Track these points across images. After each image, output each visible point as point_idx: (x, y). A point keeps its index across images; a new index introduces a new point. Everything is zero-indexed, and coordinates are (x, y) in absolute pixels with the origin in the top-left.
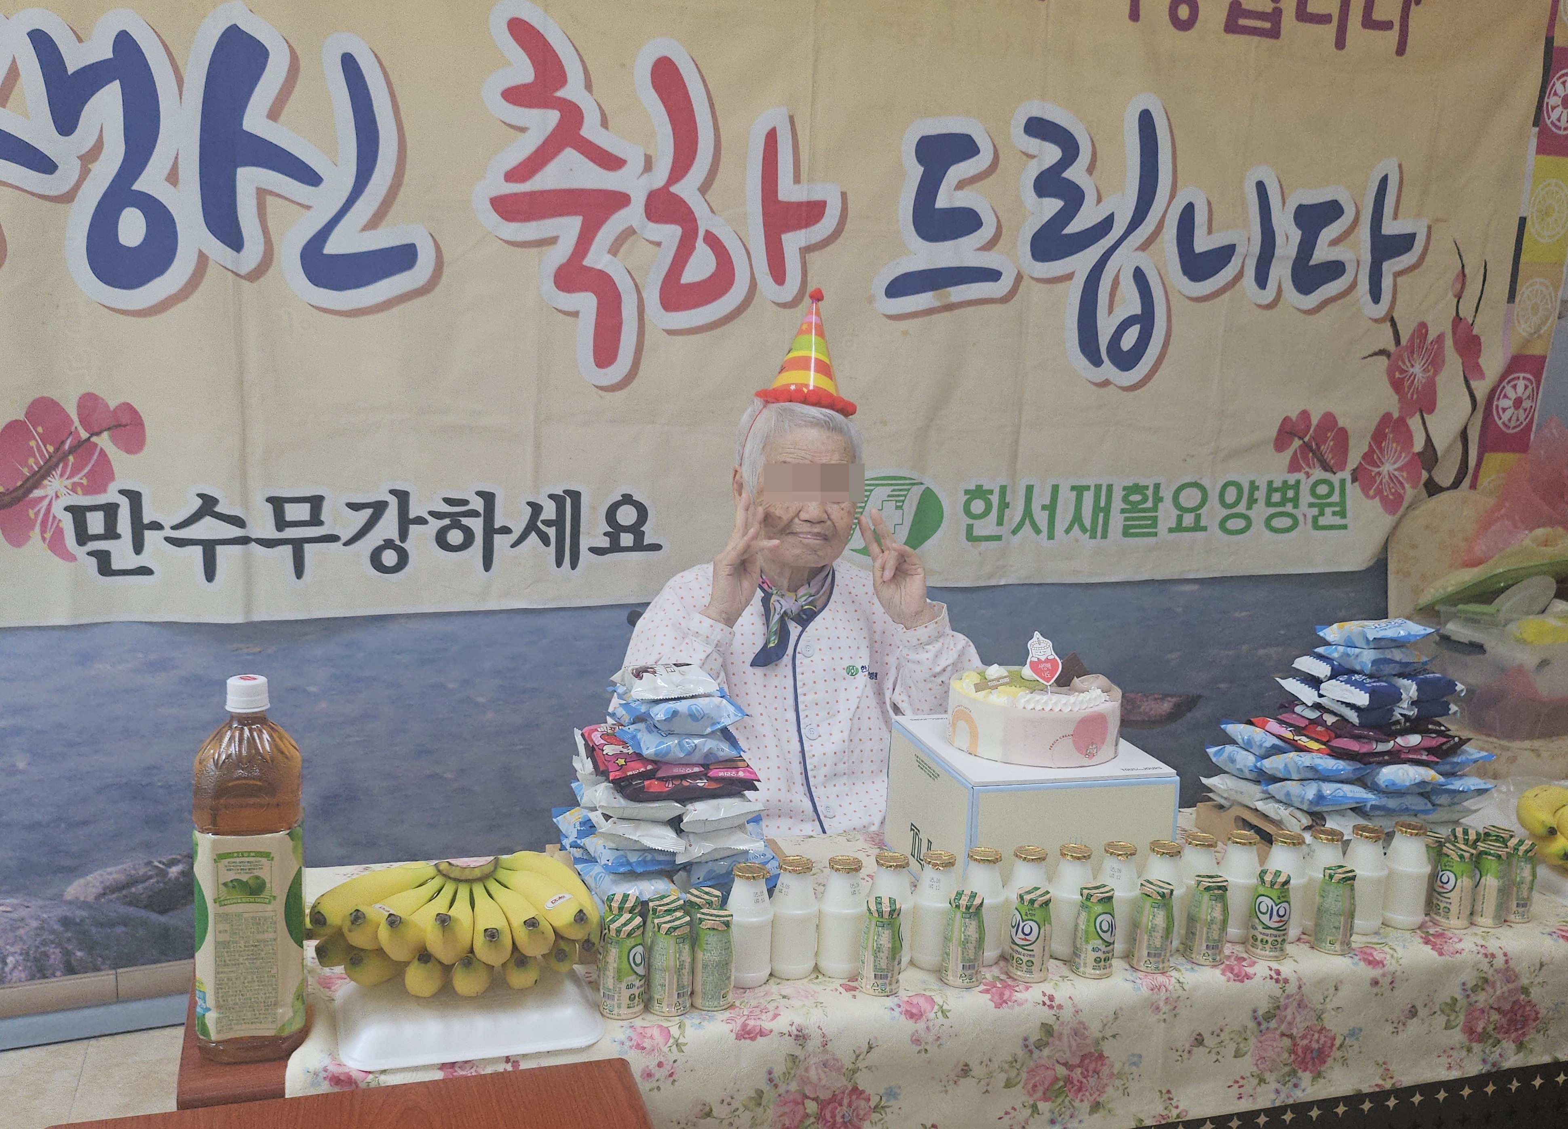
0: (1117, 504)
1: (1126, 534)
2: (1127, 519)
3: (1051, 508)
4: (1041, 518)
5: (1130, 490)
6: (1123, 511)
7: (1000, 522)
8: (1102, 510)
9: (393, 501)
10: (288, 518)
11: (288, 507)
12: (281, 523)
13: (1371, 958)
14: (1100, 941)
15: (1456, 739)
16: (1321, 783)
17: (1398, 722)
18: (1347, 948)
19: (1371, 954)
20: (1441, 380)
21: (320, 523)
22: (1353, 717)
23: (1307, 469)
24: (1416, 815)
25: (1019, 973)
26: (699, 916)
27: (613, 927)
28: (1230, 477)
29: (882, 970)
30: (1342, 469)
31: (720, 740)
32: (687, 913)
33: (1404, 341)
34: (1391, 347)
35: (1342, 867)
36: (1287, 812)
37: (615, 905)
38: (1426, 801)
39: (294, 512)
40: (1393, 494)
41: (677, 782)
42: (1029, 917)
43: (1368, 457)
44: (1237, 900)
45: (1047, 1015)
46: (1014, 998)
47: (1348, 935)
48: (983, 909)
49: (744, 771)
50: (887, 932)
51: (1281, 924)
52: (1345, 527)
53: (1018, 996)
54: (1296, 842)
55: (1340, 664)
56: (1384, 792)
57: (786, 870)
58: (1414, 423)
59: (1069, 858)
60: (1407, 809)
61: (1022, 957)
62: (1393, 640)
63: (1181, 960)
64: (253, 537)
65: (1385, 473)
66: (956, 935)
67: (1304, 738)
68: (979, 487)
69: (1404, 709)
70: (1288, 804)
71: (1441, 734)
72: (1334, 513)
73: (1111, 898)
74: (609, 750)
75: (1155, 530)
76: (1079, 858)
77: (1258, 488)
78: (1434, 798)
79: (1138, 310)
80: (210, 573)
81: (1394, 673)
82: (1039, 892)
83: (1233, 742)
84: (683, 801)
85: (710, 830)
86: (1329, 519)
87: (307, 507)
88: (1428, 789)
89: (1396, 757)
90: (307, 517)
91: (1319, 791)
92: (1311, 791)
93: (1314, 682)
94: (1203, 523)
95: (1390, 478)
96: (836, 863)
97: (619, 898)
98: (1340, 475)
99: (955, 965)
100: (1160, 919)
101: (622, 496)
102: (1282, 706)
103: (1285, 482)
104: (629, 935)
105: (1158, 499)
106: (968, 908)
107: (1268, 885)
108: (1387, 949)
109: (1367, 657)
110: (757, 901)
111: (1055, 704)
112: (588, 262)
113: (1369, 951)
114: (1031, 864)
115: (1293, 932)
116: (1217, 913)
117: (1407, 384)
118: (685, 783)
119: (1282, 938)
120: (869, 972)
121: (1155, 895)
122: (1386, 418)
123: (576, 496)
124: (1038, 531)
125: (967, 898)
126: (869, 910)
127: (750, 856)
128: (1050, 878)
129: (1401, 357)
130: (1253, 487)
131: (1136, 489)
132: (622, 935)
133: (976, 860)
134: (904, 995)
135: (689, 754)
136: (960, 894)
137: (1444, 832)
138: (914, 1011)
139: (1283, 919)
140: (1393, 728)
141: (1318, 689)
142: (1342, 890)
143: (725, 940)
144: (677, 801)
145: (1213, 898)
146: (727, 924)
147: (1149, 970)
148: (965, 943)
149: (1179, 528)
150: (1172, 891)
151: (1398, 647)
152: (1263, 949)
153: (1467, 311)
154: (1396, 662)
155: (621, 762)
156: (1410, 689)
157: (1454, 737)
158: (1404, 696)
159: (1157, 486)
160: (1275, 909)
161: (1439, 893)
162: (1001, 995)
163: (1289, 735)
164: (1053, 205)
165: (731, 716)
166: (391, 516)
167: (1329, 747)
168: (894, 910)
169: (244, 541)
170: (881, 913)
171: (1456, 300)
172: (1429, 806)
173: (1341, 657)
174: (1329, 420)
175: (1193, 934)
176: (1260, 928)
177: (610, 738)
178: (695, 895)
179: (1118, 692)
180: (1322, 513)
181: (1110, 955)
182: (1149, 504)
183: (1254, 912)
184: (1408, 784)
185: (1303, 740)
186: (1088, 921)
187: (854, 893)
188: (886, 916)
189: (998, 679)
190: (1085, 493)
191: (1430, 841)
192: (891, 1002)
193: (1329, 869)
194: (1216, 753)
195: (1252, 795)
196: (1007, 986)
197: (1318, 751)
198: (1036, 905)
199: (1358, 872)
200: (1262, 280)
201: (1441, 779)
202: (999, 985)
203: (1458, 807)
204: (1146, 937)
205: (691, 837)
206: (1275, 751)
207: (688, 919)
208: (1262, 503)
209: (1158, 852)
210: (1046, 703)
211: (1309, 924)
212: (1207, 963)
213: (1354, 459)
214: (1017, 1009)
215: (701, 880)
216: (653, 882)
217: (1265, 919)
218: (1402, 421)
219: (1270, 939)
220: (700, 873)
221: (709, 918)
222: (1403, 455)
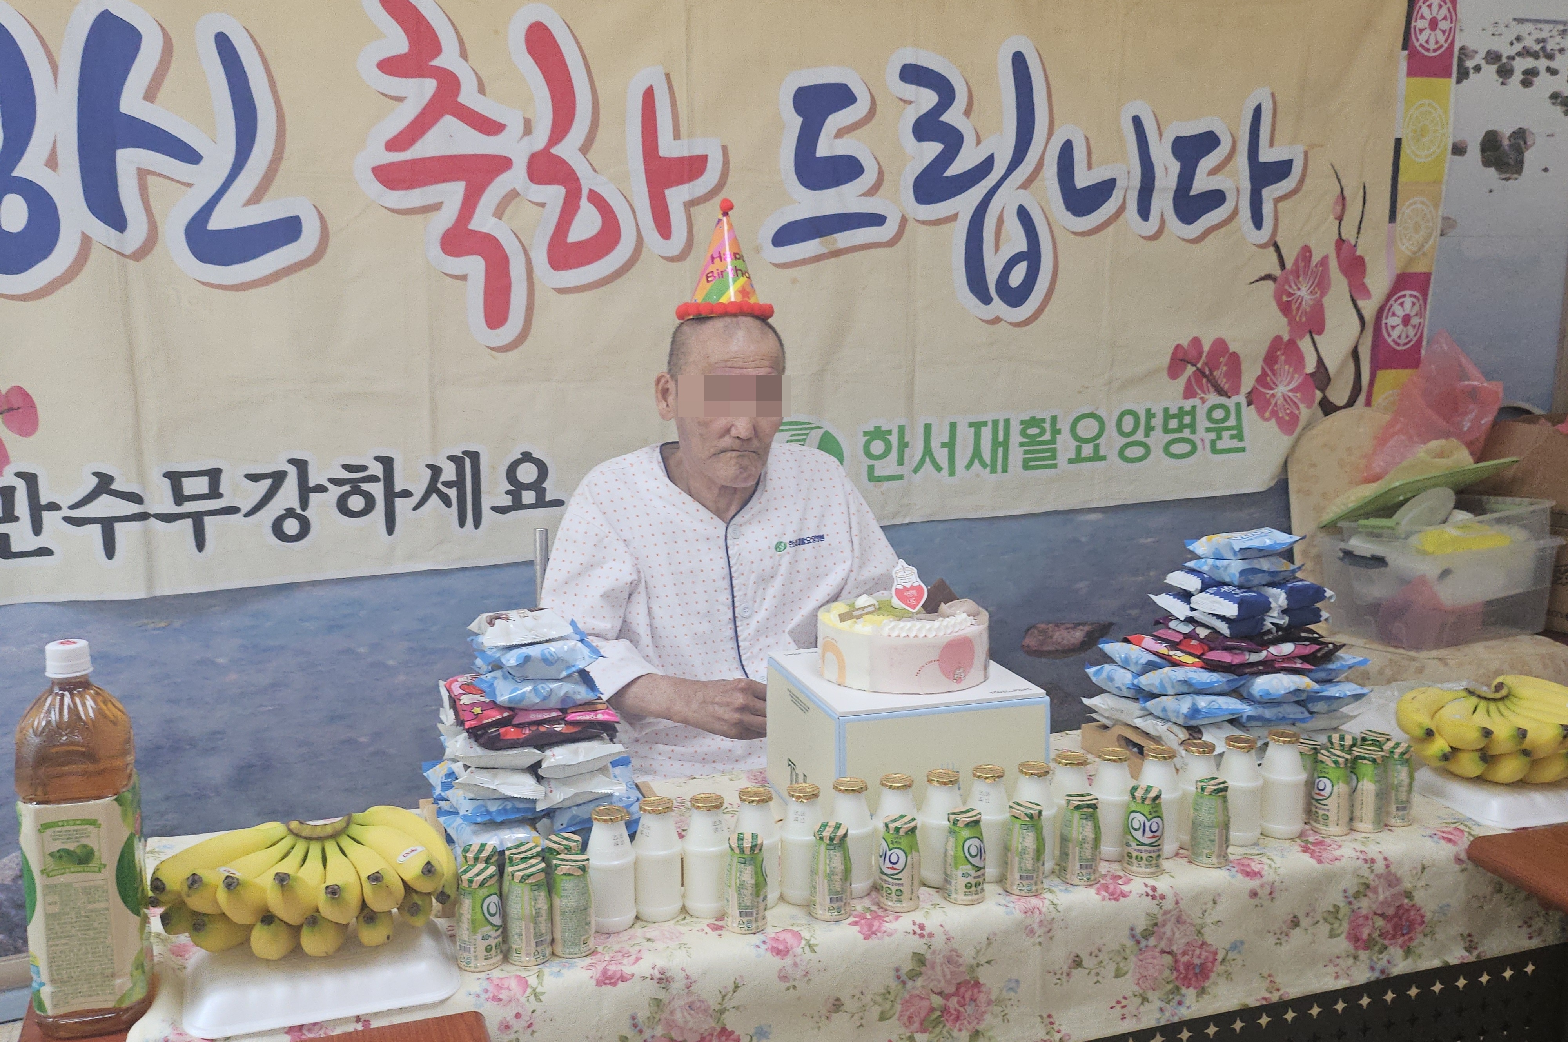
0: (1016, 438)
1: (1026, 467)
2: (1026, 452)
3: (950, 445)
4: (942, 456)
5: (1028, 423)
6: (1022, 444)
7: (901, 462)
8: (1001, 444)
9: (292, 471)
10: (187, 492)
11: (185, 481)
12: (179, 497)
13: (1248, 870)
14: (970, 866)
15: (1331, 646)
16: (1195, 696)
17: (1269, 632)
18: (1224, 860)
19: (1249, 865)
20: (1327, 301)
21: (220, 496)
22: (1223, 628)
23: (1203, 395)
24: (1294, 724)
25: (890, 903)
26: (555, 862)
27: (465, 877)
28: (1127, 407)
29: (747, 907)
30: (1237, 393)
31: (576, 683)
32: (543, 860)
33: (1289, 265)
34: (1277, 272)
35: (1213, 779)
36: (1165, 727)
37: (470, 855)
38: (1304, 710)
39: (191, 486)
40: (1288, 415)
41: (534, 728)
42: (895, 845)
43: (1262, 380)
44: (1110, 819)
45: (918, 945)
46: (884, 929)
47: (1224, 846)
48: (848, 839)
49: (603, 713)
50: (749, 868)
51: (1154, 840)
52: (1243, 450)
53: (887, 926)
54: (1168, 756)
55: (1210, 577)
56: (1260, 703)
57: (645, 810)
58: (1305, 345)
59: (935, 783)
60: (1284, 718)
61: (890, 886)
62: (1260, 550)
63: (1057, 881)
64: (152, 513)
65: (1279, 395)
66: (821, 867)
67: (1178, 653)
68: (878, 428)
69: (1275, 618)
70: (1165, 720)
71: (1314, 641)
72: (1232, 437)
73: (977, 822)
74: (466, 699)
75: (1054, 462)
76: (945, 783)
77: (1154, 416)
78: (1310, 705)
79: (1023, 246)
80: (110, 550)
81: (1264, 583)
82: (905, 820)
83: (1111, 661)
84: (541, 747)
85: (571, 775)
86: (1226, 442)
87: (205, 480)
88: (1304, 696)
89: (1269, 667)
90: (205, 490)
91: (1194, 704)
92: (1185, 705)
93: (1185, 596)
94: (1102, 453)
95: (1285, 400)
96: (697, 801)
97: (475, 848)
98: (1235, 399)
99: (823, 898)
100: (1029, 841)
101: (522, 454)
102: (1157, 623)
103: (1181, 408)
104: (482, 884)
105: (1056, 431)
106: (831, 839)
107: (1139, 801)
108: (1264, 860)
109: (1234, 569)
110: (616, 844)
111: (920, 630)
112: (474, 225)
113: (1246, 862)
114: (896, 792)
115: (1169, 847)
116: (1088, 831)
117: (1294, 307)
118: (542, 729)
119: (1157, 854)
120: (734, 911)
121: (1023, 817)
122: (1278, 339)
123: (474, 456)
124: (939, 469)
125: (831, 829)
126: (731, 847)
127: (614, 799)
128: (919, 804)
129: (1287, 281)
130: (1150, 415)
131: (1033, 422)
132: (475, 885)
133: (841, 790)
134: (770, 931)
135: (545, 699)
136: (824, 826)
137: (1322, 739)
138: (781, 947)
139: (1156, 834)
140: (1266, 638)
141: (1189, 603)
142: (1216, 802)
143: (581, 885)
144: (536, 748)
145: (1084, 817)
146: (583, 869)
147: (1023, 893)
148: (830, 876)
149: (1078, 459)
150: (1040, 812)
151: (1264, 557)
152: (1139, 866)
153: (1349, 233)
154: (1264, 572)
155: (477, 710)
156: (1279, 598)
157: (1327, 644)
158: (1273, 605)
159: (1054, 419)
160: (1148, 824)
161: (1317, 800)
162: (870, 926)
163: (1163, 649)
164: (933, 149)
165: (587, 658)
166: (291, 485)
167: (1204, 660)
168: (756, 845)
169: (143, 516)
170: (742, 850)
171: (1337, 222)
172: (1307, 714)
173: (1210, 569)
174: (1220, 345)
175: (1067, 855)
176: (1134, 844)
177: (468, 688)
178: (554, 841)
179: (985, 616)
180: (1219, 438)
181: (981, 880)
182: (1047, 437)
183: (1128, 829)
184: (1283, 692)
185: (1178, 655)
186: (956, 847)
187: (716, 831)
188: (747, 851)
189: (863, 608)
190: (983, 429)
191: (1305, 749)
192: (757, 939)
193: (1201, 781)
194: (1096, 673)
195: (1131, 712)
196: (877, 917)
197: (1193, 664)
198: (902, 833)
199: (1231, 783)
200: (1144, 212)
201: (1316, 686)
202: (869, 916)
203: (1338, 714)
204: (1017, 859)
205: (552, 783)
206: (1151, 667)
207: (543, 865)
208: (1159, 429)
209: (1026, 774)
210: (910, 629)
211: (1186, 838)
212: (1082, 883)
213: (1248, 382)
214: (887, 940)
215: (564, 826)
216: (514, 830)
217: (1138, 835)
218: (1292, 344)
219: (1145, 856)
220: (563, 819)
221: (564, 864)
222: (1296, 376)
